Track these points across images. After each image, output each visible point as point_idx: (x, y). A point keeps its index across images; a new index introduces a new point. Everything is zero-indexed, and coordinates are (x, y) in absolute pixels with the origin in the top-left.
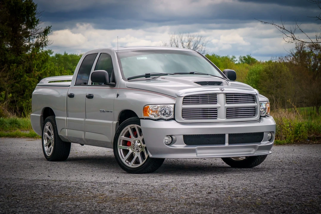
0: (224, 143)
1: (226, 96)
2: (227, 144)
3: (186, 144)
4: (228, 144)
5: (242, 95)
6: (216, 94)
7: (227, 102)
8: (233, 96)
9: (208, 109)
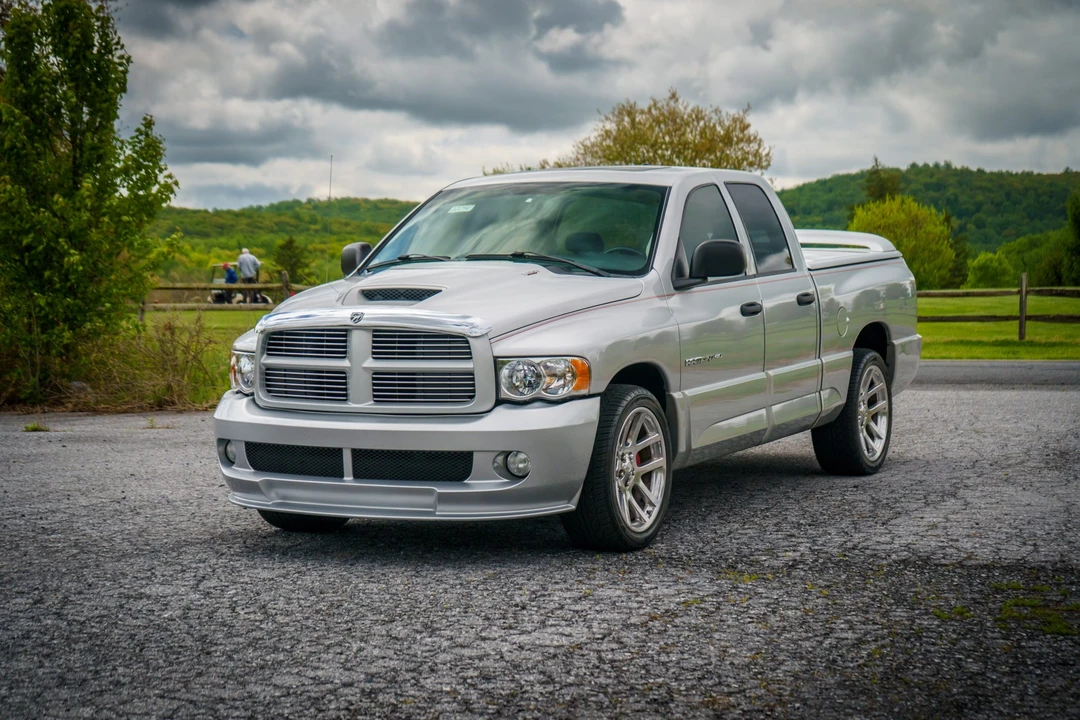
0: (340, 475)
1: (374, 336)
2: (348, 479)
3: (253, 467)
4: (352, 478)
5: (425, 337)
6: (346, 330)
7: (374, 353)
8: (394, 336)
9: (322, 372)
